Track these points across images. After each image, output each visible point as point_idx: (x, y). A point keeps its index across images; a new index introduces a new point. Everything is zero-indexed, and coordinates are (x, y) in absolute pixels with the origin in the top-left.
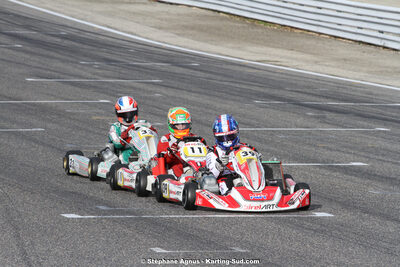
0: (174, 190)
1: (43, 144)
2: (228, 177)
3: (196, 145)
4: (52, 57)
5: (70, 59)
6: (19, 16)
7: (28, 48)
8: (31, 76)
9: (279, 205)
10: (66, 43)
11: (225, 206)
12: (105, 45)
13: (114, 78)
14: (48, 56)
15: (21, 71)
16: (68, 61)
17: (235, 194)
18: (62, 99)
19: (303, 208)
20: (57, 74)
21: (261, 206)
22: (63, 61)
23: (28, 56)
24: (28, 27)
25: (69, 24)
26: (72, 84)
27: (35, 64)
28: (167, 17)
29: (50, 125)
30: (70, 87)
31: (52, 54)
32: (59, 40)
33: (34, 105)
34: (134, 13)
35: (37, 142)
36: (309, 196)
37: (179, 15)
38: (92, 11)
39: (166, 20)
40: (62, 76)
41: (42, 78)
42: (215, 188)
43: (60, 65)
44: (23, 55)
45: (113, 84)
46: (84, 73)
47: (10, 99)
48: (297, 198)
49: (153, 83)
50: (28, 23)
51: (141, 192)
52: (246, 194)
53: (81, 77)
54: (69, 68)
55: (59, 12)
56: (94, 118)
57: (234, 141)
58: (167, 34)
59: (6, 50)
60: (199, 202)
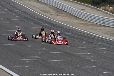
7: (69, 38)
12: (90, 38)
13: (92, 47)
16: (80, 42)
18: (77, 52)
20: (76, 46)
22: (78, 42)
24: (69, 32)
25: (81, 32)
28: (109, 31)
29: (74, 60)
30: (80, 49)
31: (75, 40)
32: (78, 36)
33: (70, 54)
34: (99, 29)
37: (112, 30)
38: (87, 28)
39: (108, 32)
40: (78, 46)
41: (72, 46)
45: (92, 49)
47: (63, 52)
49: (104, 49)
53: (83, 47)
54: (80, 44)
55: (78, 28)
56: (86, 58)
58: (109, 36)
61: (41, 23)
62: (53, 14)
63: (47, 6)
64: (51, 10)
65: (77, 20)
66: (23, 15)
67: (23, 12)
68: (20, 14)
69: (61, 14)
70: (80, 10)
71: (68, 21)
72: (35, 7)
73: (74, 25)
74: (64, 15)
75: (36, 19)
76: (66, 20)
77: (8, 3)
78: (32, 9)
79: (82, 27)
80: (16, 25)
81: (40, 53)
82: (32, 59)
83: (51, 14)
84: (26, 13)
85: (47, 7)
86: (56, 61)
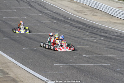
0: (52, 48)
1: (110, 69)
2: (61, 46)
3: (58, 41)
4: (113, 42)
5: (118, 43)
6: (103, 29)
7: (105, 39)
8: (106, 48)
9: (69, 50)
10: (117, 38)
11: (60, 50)
14: (111, 42)
15: (103, 46)
16: (117, 43)
17: (61, 48)
18: (115, 55)
19: (73, 50)
20: (114, 47)
21: (66, 50)
22: (116, 43)
23: (105, 42)
24: (105, 33)
25: (118, 32)
26: (119, 50)
27: (107, 44)
29: (112, 63)
30: (118, 51)
31: (113, 41)
32: (115, 37)
33: (107, 57)
35: (107, 68)
36: (74, 48)
40: (116, 48)
41: (109, 48)
42: (59, 47)
43: (115, 44)
44: (104, 41)
46: (122, 47)
47: (99, 55)
48: (72, 49)
50: (105, 32)
51: (49, 49)
52: (63, 48)
53: (121, 48)
54: (118, 45)
55: (115, 28)
57: (62, 40)
59: (98, 40)
60: (56, 50)
61: (75, 24)
62: (87, 14)
63: (80, 5)
64: (85, 10)
65: (114, 19)
66: (54, 16)
67: (55, 13)
68: (51, 15)
69: (96, 14)
70: (116, 8)
71: (104, 20)
72: (68, 7)
73: (110, 25)
74: (99, 14)
75: (69, 20)
76: (102, 20)
77: (38, 4)
78: (64, 10)
79: (119, 26)
80: (48, 27)
81: (75, 57)
82: (66, 63)
83: (85, 13)
84: (58, 14)
85: (80, 7)
86: (93, 65)
